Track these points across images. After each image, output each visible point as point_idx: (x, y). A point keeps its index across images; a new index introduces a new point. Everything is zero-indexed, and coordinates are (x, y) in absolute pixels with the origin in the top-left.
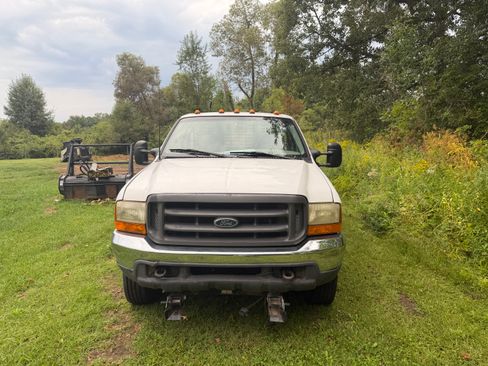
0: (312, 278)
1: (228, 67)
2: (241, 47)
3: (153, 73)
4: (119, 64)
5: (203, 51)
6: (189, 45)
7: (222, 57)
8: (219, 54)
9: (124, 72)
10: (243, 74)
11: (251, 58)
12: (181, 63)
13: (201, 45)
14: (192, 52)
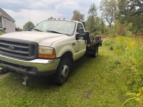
0: (35, 72)
1: (104, 14)
2: (110, 7)
3: (82, 16)
4: (74, 13)
5: (96, 9)
6: (92, 7)
7: (103, 11)
8: (102, 10)
9: (75, 16)
10: (109, 16)
11: (112, 11)
12: (89, 13)
13: (96, 7)
14: (93, 9)
